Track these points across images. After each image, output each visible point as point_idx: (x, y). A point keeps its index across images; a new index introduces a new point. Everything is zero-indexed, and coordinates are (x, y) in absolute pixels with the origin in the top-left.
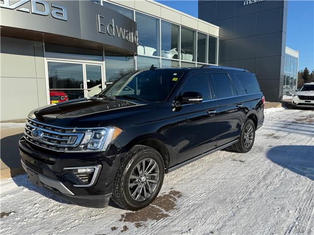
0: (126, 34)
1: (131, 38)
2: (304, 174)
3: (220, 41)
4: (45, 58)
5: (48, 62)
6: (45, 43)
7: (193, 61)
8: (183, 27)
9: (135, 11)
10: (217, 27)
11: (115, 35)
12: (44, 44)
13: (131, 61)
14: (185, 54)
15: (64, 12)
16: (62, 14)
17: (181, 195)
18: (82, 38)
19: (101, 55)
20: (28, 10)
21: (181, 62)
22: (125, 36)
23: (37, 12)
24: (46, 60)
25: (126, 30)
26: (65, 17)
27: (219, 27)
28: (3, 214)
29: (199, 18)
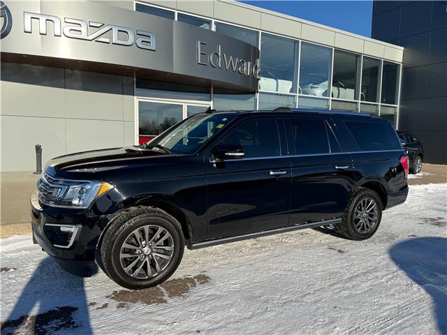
0: (240, 64)
1: (247, 68)
2: (420, 282)
3: (404, 69)
4: (135, 97)
5: (139, 102)
6: (137, 78)
7: (355, 99)
8: (338, 51)
9: (260, 31)
10: (399, 47)
11: (220, 66)
12: (135, 79)
13: (252, 99)
14: (345, 88)
15: (152, 40)
16: (150, 42)
17: (207, 281)
18: (175, 71)
19: (208, 92)
20: (108, 40)
21: (332, 100)
22: (238, 67)
23: (119, 42)
24: (136, 100)
25: (239, 59)
26: (153, 46)
27: (403, 48)
28: (3, 269)
29: (372, 38)
